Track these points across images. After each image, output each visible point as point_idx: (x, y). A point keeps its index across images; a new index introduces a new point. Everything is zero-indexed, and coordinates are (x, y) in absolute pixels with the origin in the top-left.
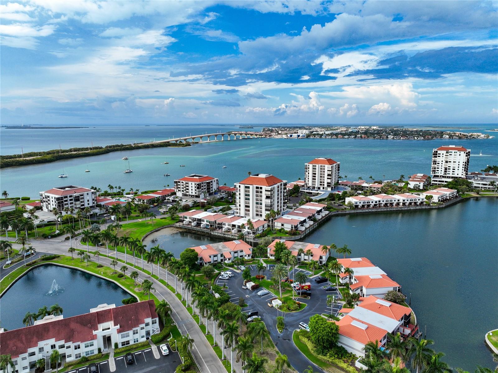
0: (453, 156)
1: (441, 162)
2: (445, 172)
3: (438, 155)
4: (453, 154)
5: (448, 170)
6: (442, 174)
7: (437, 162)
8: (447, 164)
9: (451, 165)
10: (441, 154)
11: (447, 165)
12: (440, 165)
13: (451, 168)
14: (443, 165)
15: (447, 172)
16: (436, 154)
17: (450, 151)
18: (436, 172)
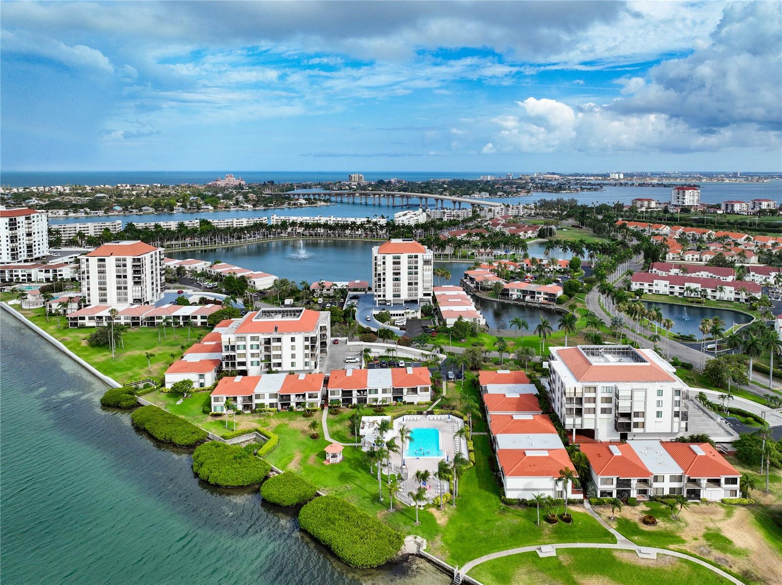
0: (36, 223)
1: (21, 238)
2: (28, 251)
3: (18, 225)
4: (35, 219)
5: (34, 248)
6: (25, 258)
7: (19, 238)
8: (30, 238)
9: (35, 237)
10: (21, 222)
11: (32, 240)
12: (21, 241)
13: (37, 243)
14: (24, 241)
15: (34, 252)
16: (15, 224)
17: (32, 215)
18: (19, 254)
